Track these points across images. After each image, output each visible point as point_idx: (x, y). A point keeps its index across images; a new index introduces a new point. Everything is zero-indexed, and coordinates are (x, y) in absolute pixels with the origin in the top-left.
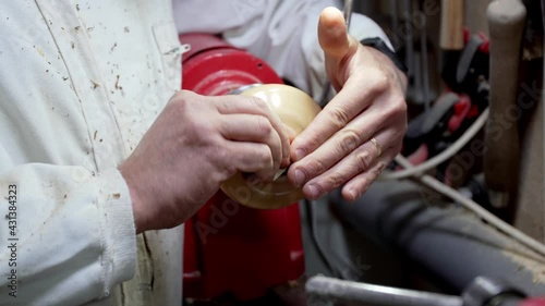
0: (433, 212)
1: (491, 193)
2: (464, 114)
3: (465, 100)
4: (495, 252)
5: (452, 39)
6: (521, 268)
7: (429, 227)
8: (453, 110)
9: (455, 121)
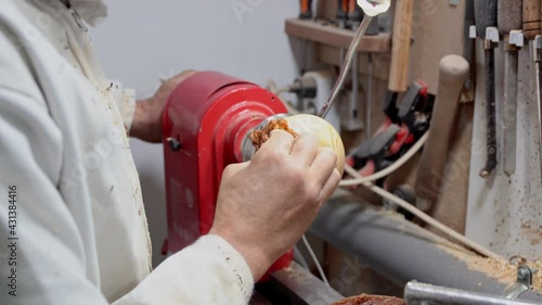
0: (370, 212)
1: (418, 199)
2: (403, 140)
3: (404, 130)
4: (431, 245)
5: (400, 84)
6: (456, 259)
7: (369, 224)
8: (396, 137)
9: (396, 146)
